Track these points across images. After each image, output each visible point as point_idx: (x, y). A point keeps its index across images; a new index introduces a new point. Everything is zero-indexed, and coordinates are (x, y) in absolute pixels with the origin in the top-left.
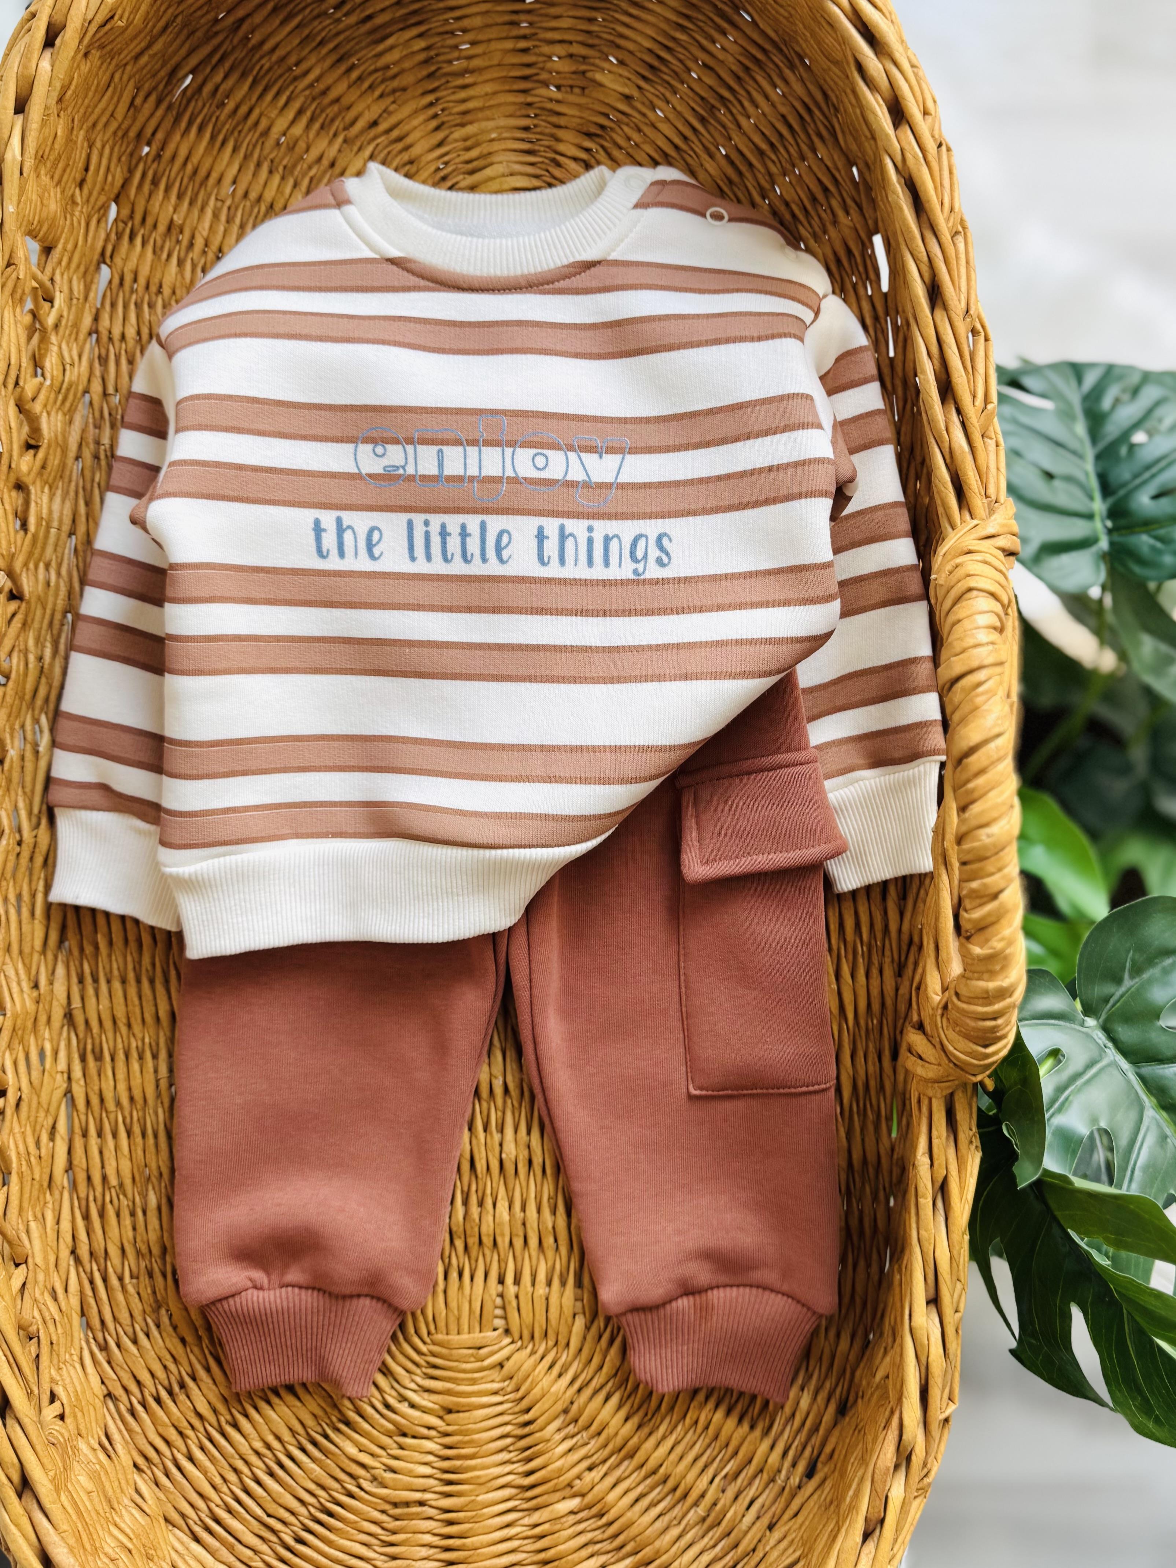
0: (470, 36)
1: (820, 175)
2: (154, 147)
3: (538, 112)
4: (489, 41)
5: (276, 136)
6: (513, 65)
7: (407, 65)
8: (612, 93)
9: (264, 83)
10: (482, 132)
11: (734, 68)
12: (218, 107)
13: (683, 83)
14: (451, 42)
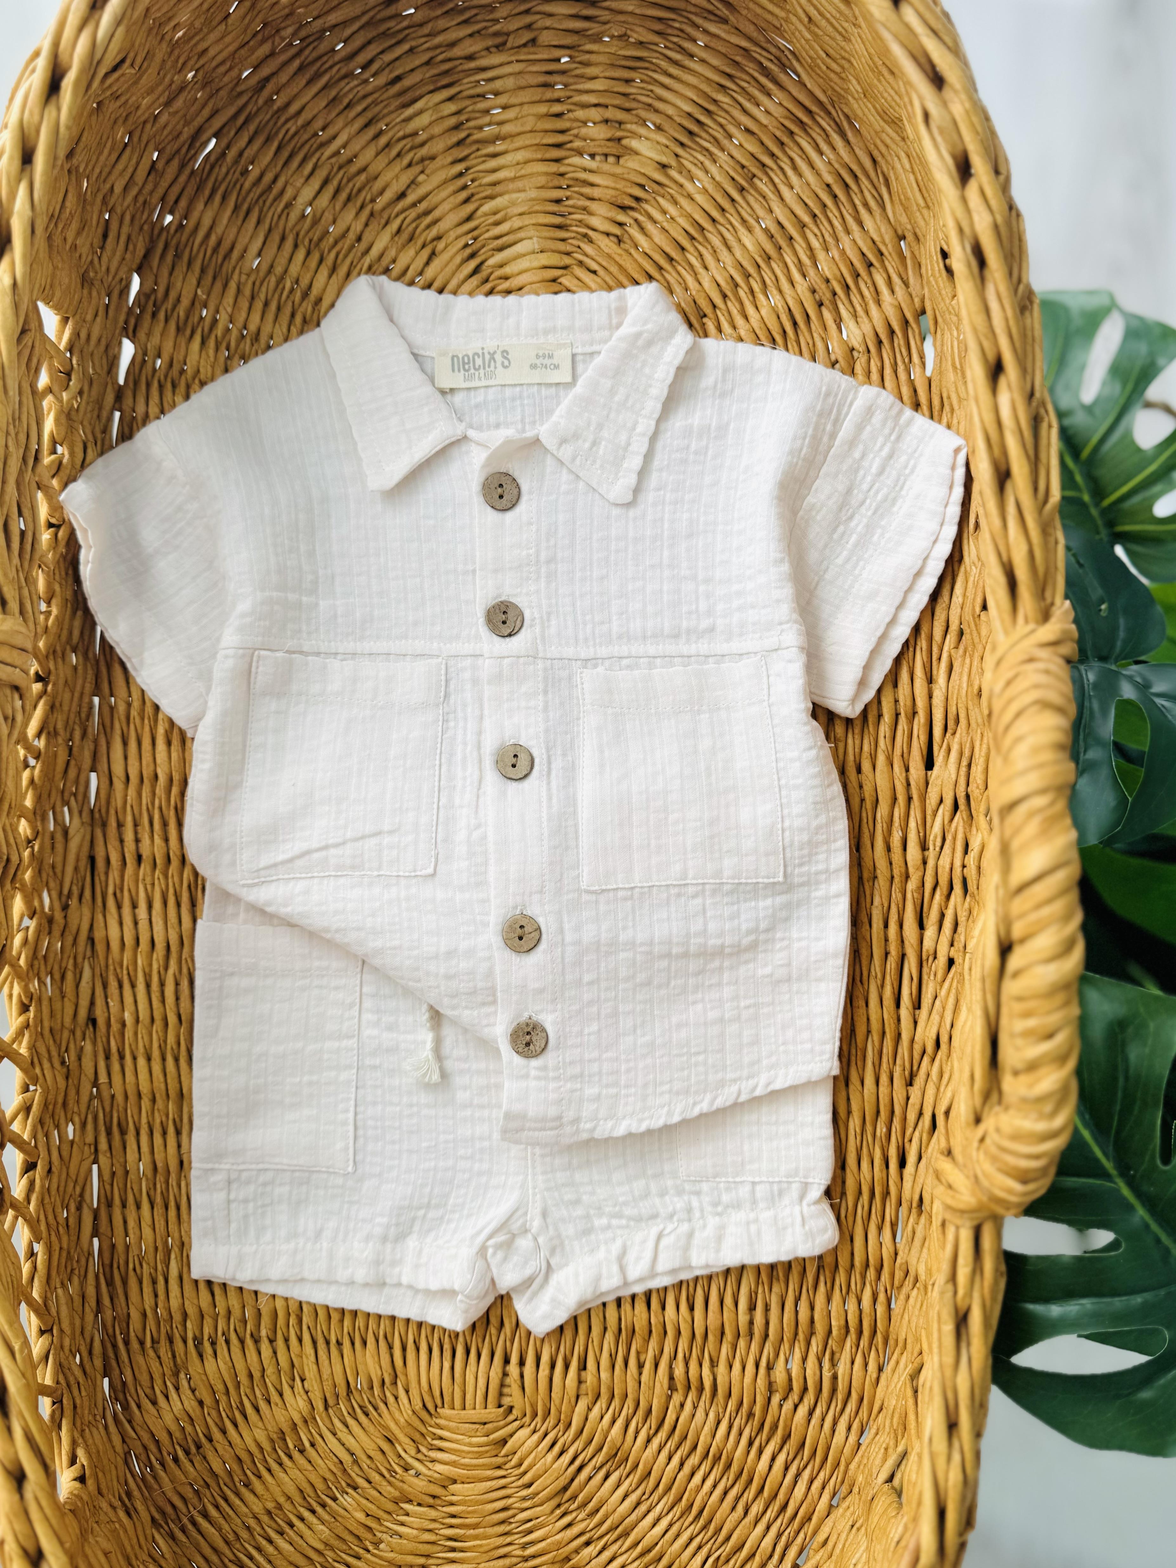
0: (502, 100)
1: (865, 250)
2: (177, 216)
3: (571, 183)
4: (521, 104)
5: (301, 207)
6: (546, 131)
7: (437, 130)
8: (649, 162)
9: (289, 149)
10: (513, 204)
11: (778, 134)
12: (242, 174)
13: (723, 150)
14: (482, 105)
